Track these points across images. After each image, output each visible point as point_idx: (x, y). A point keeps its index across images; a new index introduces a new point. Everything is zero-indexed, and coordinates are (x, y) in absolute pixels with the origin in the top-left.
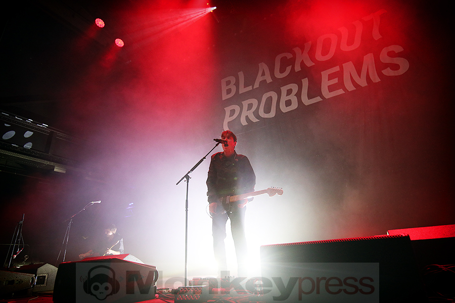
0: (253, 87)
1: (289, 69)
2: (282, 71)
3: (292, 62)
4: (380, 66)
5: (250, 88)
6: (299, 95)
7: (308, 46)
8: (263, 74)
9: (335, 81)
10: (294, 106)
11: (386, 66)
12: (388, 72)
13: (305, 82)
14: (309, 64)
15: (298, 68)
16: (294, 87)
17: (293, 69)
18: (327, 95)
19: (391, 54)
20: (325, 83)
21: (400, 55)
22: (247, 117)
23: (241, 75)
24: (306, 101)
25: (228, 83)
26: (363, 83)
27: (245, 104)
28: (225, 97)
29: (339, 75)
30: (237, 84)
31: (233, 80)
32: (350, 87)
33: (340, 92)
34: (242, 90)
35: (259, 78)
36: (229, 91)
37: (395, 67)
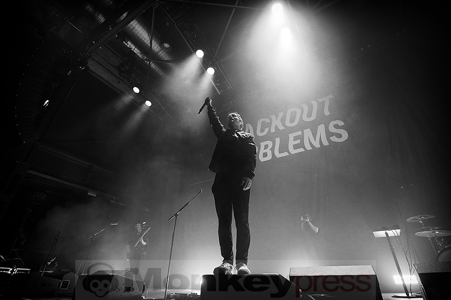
1: (267, 130)
2: (262, 131)
3: (269, 125)
4: (329, 134)
6: (273, 150)
7: (281, 115)
9: (298, 141)
10: (269, 157)
11: (333, 134)
12: (334, 139)
13: (278, 140)
14: (281, 128)
15: (273, 130)
16: (270, 144)
17: (270, 129)
18: (293, 151)
19: (336, 126)
20: (292, 143)
21: (341, 127)
24: (278, 155)
26: (317, 145)
29: (301, 138)
32: (309, 148)
33: (302, 150)
37: (339, 136)
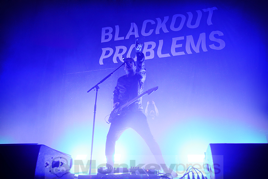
0: (125, 38)
1: (151, 31)
2: (147, 31)
3: (154, 27)
5: (122, 38)
6: (156, 50)
7: (166, 19)
8: (133, 31)
9: (180, 46)
10: (152, 56)
12: (213, 47)
13: (161, 42)
14: (166, 31)
15: (157, 32)
16: (154, 44)
17: (154, 31)
18: (174, 53)
19: (216, 36)
20: (174, 46)
21: (221, 37)
22: (118, 58)
23: (117, 28)
24: (160, 55)
25: (107, 31)
26: (197, 51)
27: (118, 48)
28: (103, 40)
29: (184, 42)
30: (113, 33)
31: (111, 30)
32: (189, 52)
33: (183, 53)
34: (117, 38)
35: (130, 33)
36: (107, 37)
37: (217, 45)
